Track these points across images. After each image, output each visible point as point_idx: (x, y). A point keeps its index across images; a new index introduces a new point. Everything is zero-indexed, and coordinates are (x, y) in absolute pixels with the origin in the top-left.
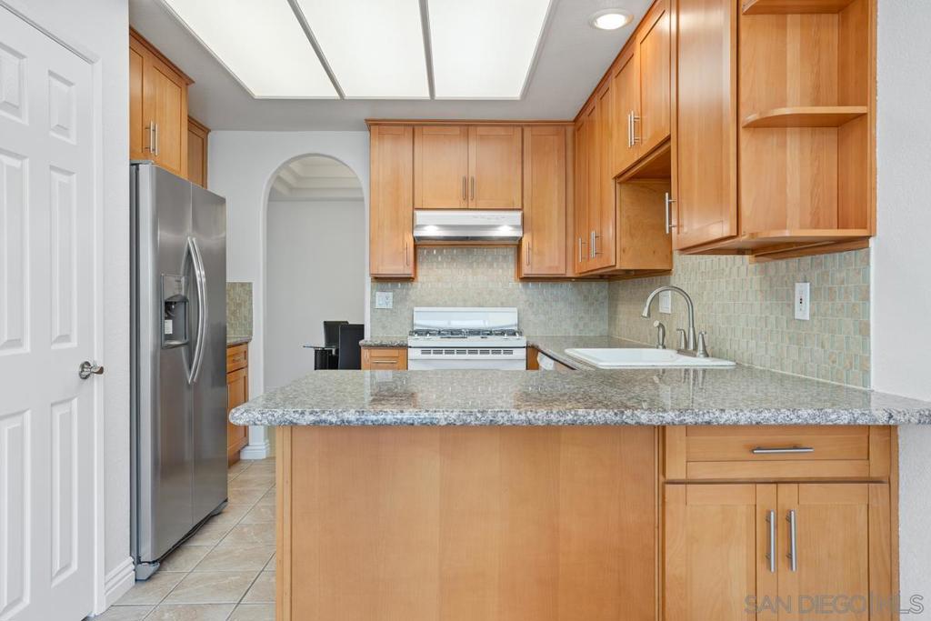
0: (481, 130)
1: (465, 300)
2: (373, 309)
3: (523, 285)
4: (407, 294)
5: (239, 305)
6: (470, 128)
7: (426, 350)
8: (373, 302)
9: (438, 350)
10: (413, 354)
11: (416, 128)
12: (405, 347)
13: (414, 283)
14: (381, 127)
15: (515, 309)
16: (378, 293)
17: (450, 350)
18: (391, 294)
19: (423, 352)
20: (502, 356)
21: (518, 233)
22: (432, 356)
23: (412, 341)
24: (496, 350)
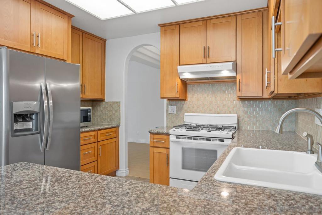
0: (213, 21)
1: (210, 110)
2: (168, 114)
3: (241, 103)
4: (183, 107)
5: (116, 111)
6: (208, 21)
7: (178, 136)
8: (167, 111)
9: (184, 137)
10: (172, 138)
11: (181, 25)
12: (168, 134)
13: (186, 102)
14: (166, 27)
15: (236, 115)
16: (170, 106)
17: (190, 138)
18: (175, 107)
19: (177, 138)
20: (218, 143)
21: (233, 74)
22: (181, 140)
23: (171, 131)
24: (215, 139)
